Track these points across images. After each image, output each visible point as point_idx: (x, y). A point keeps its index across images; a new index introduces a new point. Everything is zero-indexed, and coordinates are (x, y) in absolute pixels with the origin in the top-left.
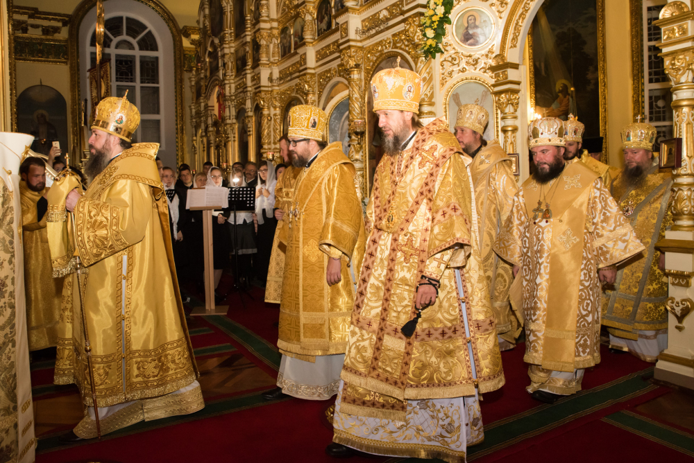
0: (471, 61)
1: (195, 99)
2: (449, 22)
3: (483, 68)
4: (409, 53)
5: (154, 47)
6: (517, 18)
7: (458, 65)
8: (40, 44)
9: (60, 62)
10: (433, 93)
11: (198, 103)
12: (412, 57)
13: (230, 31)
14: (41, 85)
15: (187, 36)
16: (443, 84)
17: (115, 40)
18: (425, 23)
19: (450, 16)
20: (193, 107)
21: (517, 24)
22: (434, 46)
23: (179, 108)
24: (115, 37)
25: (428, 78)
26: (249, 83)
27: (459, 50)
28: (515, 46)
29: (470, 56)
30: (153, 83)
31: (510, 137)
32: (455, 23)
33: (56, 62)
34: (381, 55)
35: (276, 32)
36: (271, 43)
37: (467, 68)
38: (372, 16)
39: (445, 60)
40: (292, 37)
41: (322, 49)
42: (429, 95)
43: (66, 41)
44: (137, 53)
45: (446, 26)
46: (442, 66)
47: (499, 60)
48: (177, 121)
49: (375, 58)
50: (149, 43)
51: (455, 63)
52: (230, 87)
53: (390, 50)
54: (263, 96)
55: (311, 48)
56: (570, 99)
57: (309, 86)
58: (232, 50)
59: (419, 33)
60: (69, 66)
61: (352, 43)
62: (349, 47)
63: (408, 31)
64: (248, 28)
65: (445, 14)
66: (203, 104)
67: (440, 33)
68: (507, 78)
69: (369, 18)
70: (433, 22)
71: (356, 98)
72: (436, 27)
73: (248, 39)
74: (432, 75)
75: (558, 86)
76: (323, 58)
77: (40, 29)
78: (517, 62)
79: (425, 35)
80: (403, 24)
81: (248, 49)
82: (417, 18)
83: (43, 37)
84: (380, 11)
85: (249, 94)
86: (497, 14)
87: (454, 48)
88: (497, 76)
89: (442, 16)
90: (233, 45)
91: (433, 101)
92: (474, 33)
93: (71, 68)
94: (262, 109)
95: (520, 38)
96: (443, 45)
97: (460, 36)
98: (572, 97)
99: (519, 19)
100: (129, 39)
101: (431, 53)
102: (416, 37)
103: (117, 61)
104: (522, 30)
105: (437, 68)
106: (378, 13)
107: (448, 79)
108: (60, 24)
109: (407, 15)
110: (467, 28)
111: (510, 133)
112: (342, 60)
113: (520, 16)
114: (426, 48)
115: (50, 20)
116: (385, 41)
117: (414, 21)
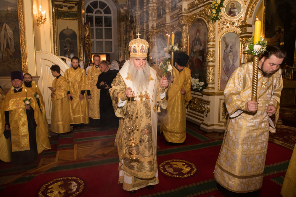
0: (231, 23)
1: (125, 33)
2: (223, 7)
3: (236, 26)
4: (206, 19)
5: (110, 13)
6: (253, 4)
7: (226, 25)
8: (67, 13)
9: (74, 20)
10: (214, 37)
11: (126, 35)
12: (207, 21)
13: (138, 7)
14: (68, 29)
15: (122, 8)
16: (219, 33)
17: (95, 10)
18: (212, 7)
19: (223, 4)
20: (124, 36)
21: (253, 7)
22: (216, 17)
23: (119, 37)
24: (95, 9)
25: (213, 30)
26: (145, 28)
27: (226, 18)
28: (251, 17)
29: (231, 21)
30: (110, 27)
31: (246, 56)
32: (225, 7)
33: (73, 20)
34: (195, 19)
35: (155, 8)
36: (153, 12)
37: (230, 26)
38: (192, 3)
39: (220, 23)
40: (161, 10)
41: (172, 15)
42: (213, 37)
43: (77, 11)
44: (103, 15)
45: (221, 8)
46: (219, 25)
47: (243, 23)
48: (118, 42)
49: (192, 21)
50: (108, 11)
51: (225, 24)
52: (138, 29)
53: (199, 17)
54: (149, 34)
55: (168, 15)
56: (282, 34)
57: (167, 31)
58: (139, 14)
59: (210, 11)
60: (78, 21)
61: (183, 14)
62: (182, 16)
63: (205, 10)
64: (145, 6)
65: (220, 3)
66: (128, 35)
67: (218, 11)
68: (246, 31)
69: (190, 4)
70: (215, 7)
71: (184, 37)
72: (217, 9)
73: (145, 10)
74: (214, 29)
75: (277, 29)
76: (172, 19)
77: (67, 7)
78: (252, 24)
79: (212, 12)
80: (203, 7)
81: (145, 14)
82: (209, 5)
83: (68, 10)
84: (195, 1)
85: (145, 32)
86: (244, 2)
87: (224, 18)
88: (242, 30)
89: (219, 4)
90: (139, 12)
91: (214, 40)
92: (233, 11)
93: (79, 22)
94: (150, 39)
95: (253, 13)
96: (220, 16)
97: (227, 12)
98: (283, 33)
99: (254, 5)
100: (100, 10)
101: (214, 20)
102: (208, 13)
103: (96, 18)
104: (255, 10)
105: (217, 26)
106: (194, 2)
107: (221, 30)
108: (74, 5)
109: (205, 3)
110: (230, 9)
111: (246, 54)
112: (179, 21)
113: (254, 4)
114: (212, 18)
115: (71, 3)
116: (197, 14)
117: (208, 6)
